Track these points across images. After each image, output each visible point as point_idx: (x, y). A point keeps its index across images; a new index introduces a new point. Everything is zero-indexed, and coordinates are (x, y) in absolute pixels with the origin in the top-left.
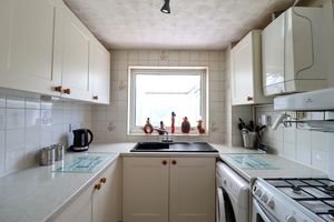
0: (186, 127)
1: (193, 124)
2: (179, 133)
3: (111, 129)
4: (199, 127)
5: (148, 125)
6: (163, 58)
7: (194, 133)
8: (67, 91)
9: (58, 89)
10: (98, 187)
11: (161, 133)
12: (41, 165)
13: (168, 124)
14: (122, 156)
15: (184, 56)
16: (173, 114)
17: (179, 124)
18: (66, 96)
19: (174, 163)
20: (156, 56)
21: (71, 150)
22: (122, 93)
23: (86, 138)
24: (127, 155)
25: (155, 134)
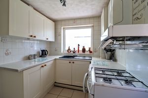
0: (84, 50)
1: (87, 49)
2: (81, 52)
3: (56, 50)
4: (89, 50)
5: (69, 49)
6: (74, 22)
7: (87, 53)
8: (35, 37)
9: (31, 36)
10: (42, 66)
11: (74, 52)
12: (29, 59)
13: (76, 49)
14: (55, 59)
15: (83, 21)
16: (79, 45)
17: (81, 49)
18: (34, 38)
19: (73, 63)
20: (71, 22)
21: (41, 56)
22: (59, 37)
23: (45, 53)
24: (57, 59)
25: (72, 53)
